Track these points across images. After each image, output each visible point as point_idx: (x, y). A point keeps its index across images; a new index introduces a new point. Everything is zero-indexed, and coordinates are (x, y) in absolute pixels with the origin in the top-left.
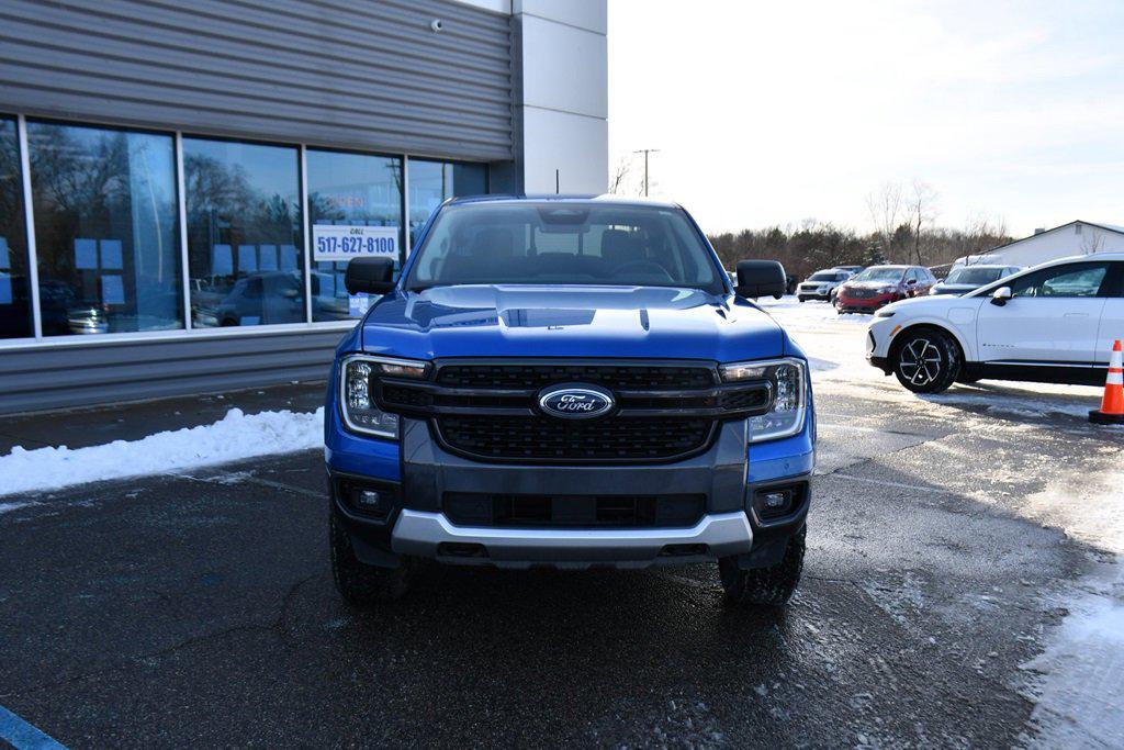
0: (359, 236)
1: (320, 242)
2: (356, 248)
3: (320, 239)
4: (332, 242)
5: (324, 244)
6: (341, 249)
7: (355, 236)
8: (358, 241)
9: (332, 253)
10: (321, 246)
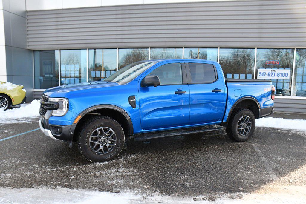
0: (274, 72)
1: (260, 74)
2: (273, 75)
3: (260, 73)
4: (264, 74)
5: (261, 74)
6: (267, 76)
7: (273, 72)
8: (274, 74)
9: (264, 77)
10: (260, 75)
